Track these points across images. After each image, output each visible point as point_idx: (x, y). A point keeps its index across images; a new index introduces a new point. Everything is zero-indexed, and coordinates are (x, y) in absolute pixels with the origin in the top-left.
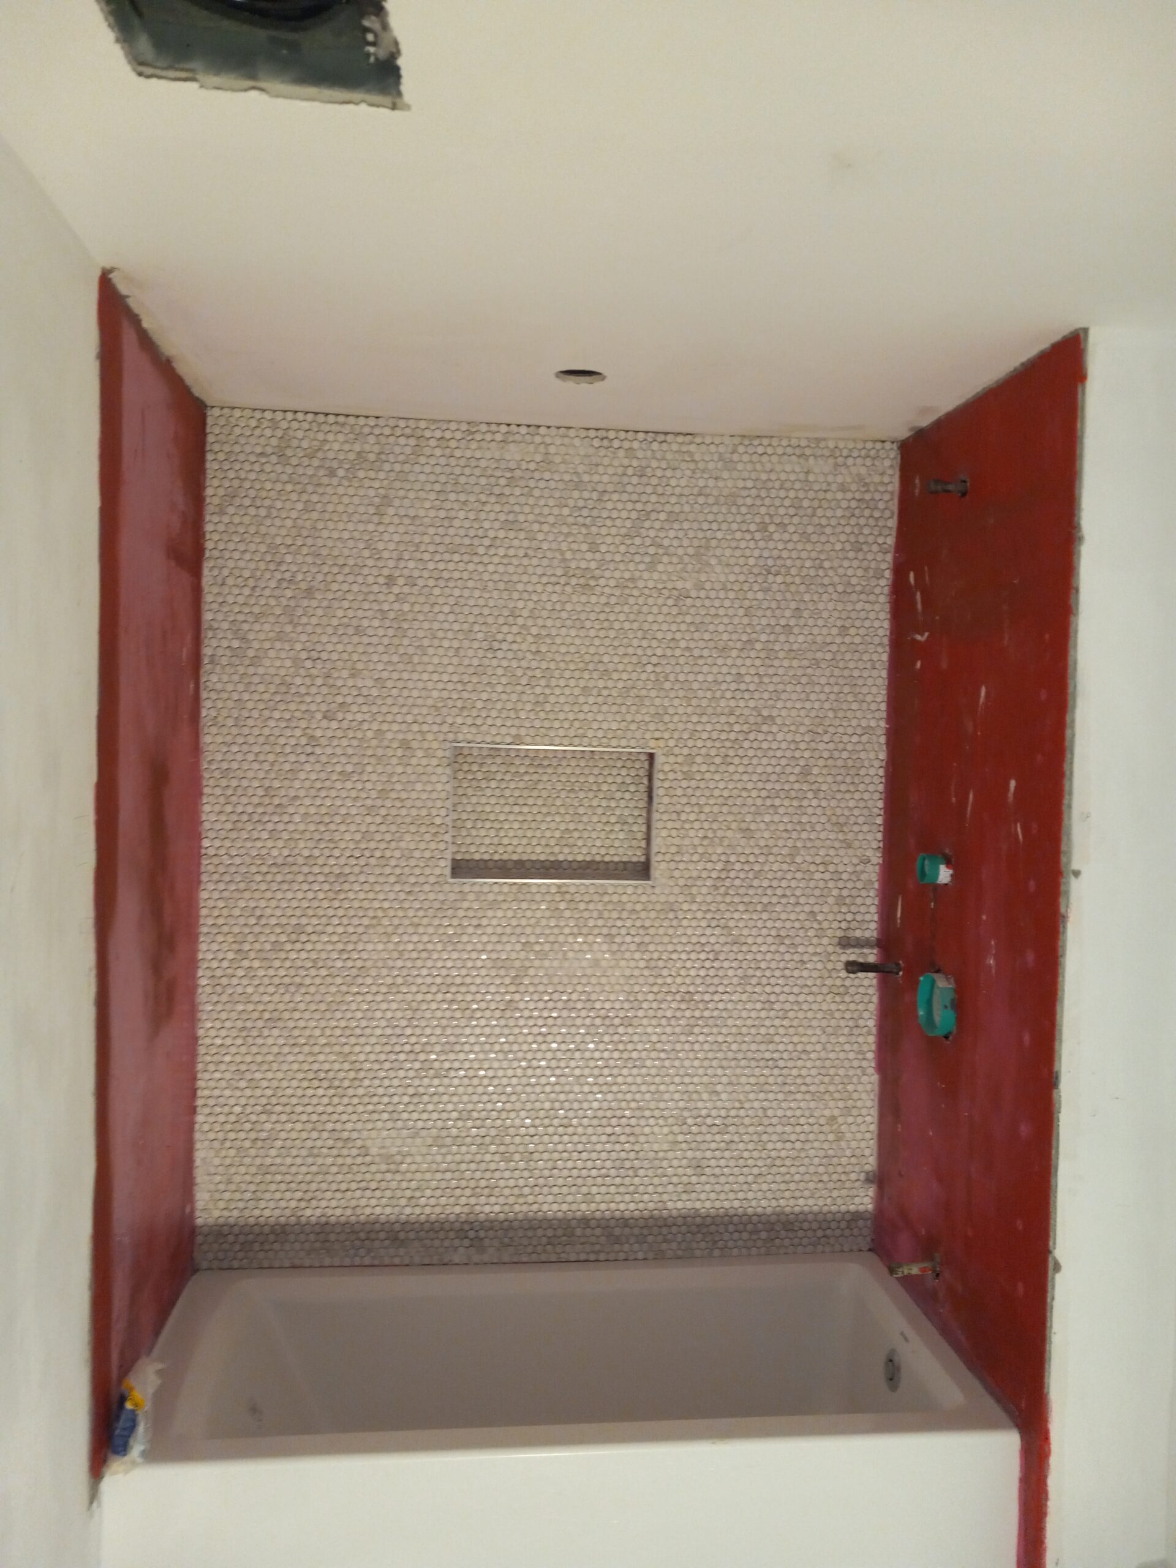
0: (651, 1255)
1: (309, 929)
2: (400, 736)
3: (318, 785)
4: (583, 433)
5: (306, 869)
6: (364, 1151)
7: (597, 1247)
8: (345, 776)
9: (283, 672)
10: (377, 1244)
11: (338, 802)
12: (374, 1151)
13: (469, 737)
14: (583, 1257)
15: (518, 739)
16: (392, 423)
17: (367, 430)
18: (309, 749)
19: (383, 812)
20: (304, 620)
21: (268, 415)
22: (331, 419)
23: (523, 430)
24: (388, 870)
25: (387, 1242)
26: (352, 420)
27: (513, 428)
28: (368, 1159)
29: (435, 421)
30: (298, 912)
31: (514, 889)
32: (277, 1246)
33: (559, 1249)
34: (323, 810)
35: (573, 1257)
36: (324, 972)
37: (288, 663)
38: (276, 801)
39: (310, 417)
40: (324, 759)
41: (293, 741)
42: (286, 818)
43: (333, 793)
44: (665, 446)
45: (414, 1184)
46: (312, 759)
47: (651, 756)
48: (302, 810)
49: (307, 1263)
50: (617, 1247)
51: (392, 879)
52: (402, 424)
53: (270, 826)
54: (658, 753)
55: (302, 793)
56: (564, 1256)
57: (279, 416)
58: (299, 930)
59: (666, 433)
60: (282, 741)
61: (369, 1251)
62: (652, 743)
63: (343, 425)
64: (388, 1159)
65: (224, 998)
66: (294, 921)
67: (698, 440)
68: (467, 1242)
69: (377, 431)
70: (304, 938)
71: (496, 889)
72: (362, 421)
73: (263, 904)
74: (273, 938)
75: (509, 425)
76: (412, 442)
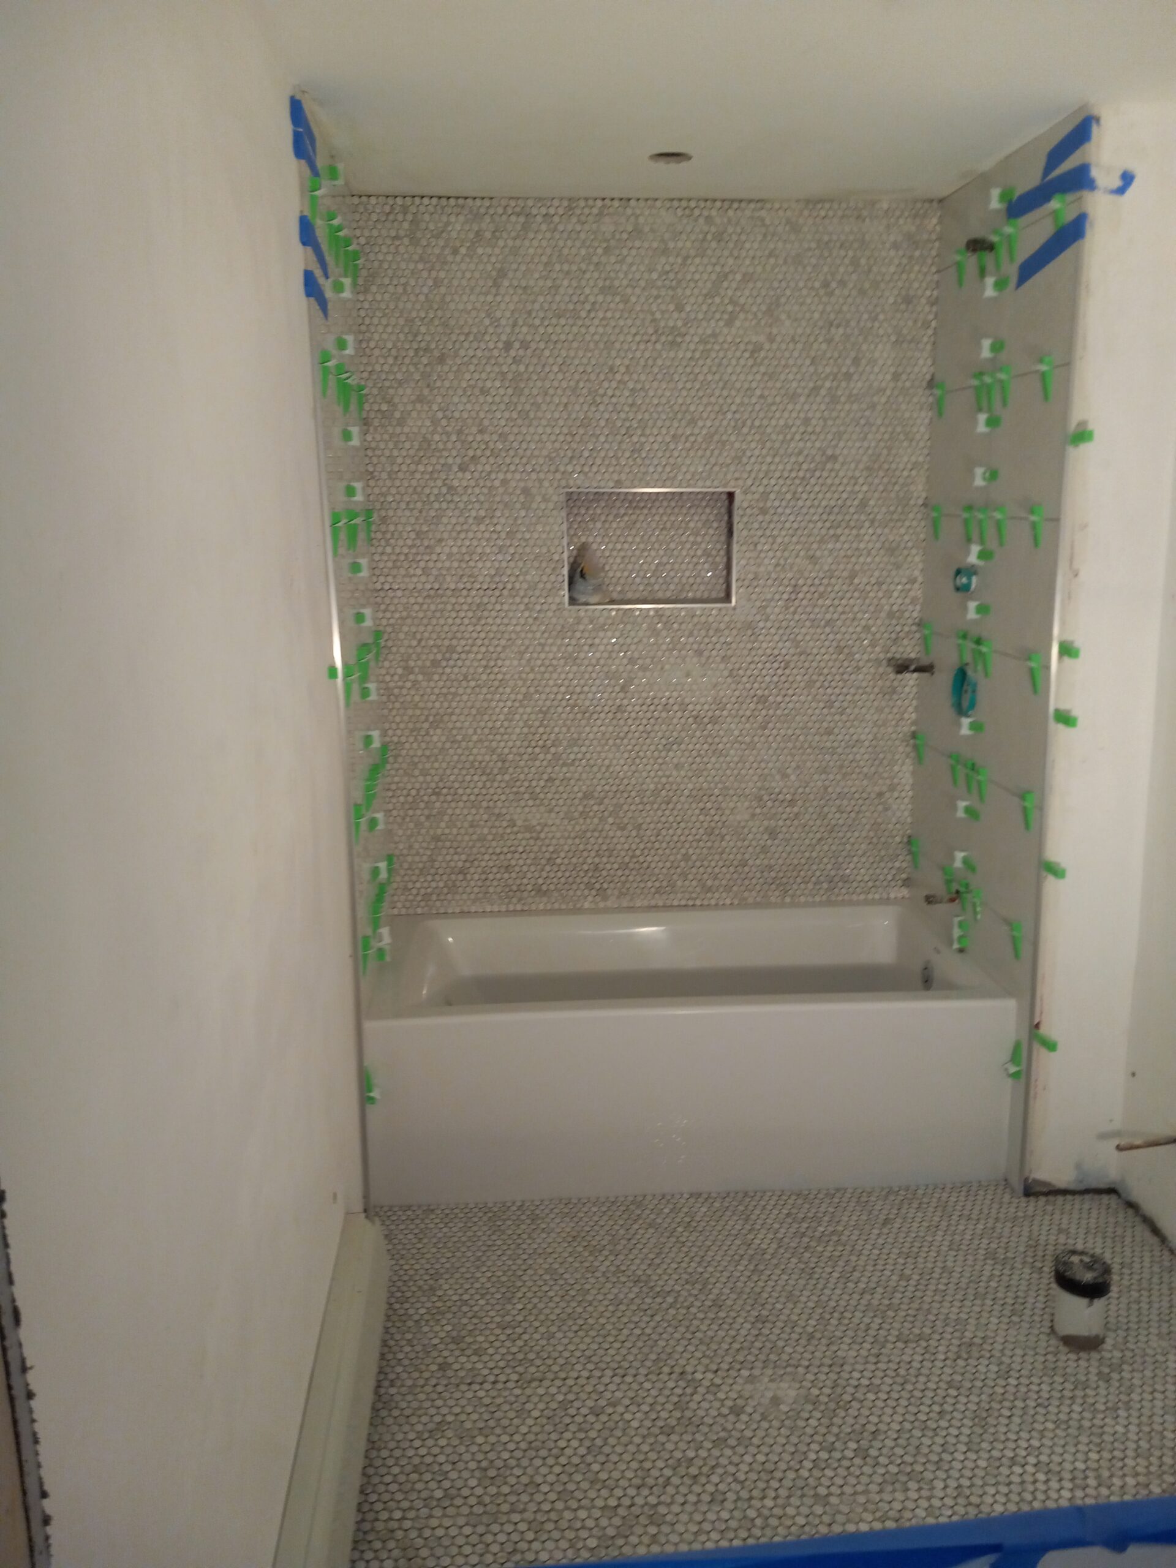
0: (736, 902)
1: (459, 649)
2: (522, 484)
3: (458, 528)
4: (668, 204)
5: (453, 600)
6: (512, 823)
7: (694, 895)
8: (479, 520)
9: (424, 430)
10: (525, 894)
11: (475, 543)
12: (519, 823)
13: (579, 482)
14: (683, 903)
15: (619, 483)
16: (504, 202)
17: (483, 211)
18: (449, 497)
19: (512, 550)
20: (438, 384)
21: (399, 201)
22: (452, 202)
23: (616, 203)
24: (518, 600)
25: (533, 893)
26: (470, 202)
27: (608, 202)
28: (515, 829)
29: (540, 199)
30: (450, 635)
31: (621, 613)
32: (449, 897)
33: (665, 897)
34: (464, 550)
35: (676, 903)
36: (473, 684)
37: (428, 423)
38: (426, 543)
39: (434, 201)
40: (461, 505)
41: (436, 491)
42: (434, 557)
43: (471, 535)
44: (739, 213)
45: (551, 849)
46: (452, 506)
47: (731, 496)
48: (447, 550)
49: (473, 909)
50: (709, 895)
51: (522, 607)
52: (513, 203)
53: (422, 564)
54: (738, 492)
55: (446, 535)
56: (669, 903)
57: (408, 201)
58: (451, 649)
59: (741, 201)
60: (427, 491)
61: (520, 900)
62: (732, 483)
63: (463, 207)
64: (529, 829)
65: (397, 705)
66: (446, 642)
67: (768, 206)
68: (594, 892)
69: (491, 211)
70: (455, 656)
71: (605, 613)
72: (478, 202)
73: (422, 628)
74: (431, 657)
75: (604, 199)
76: (522, 219)
